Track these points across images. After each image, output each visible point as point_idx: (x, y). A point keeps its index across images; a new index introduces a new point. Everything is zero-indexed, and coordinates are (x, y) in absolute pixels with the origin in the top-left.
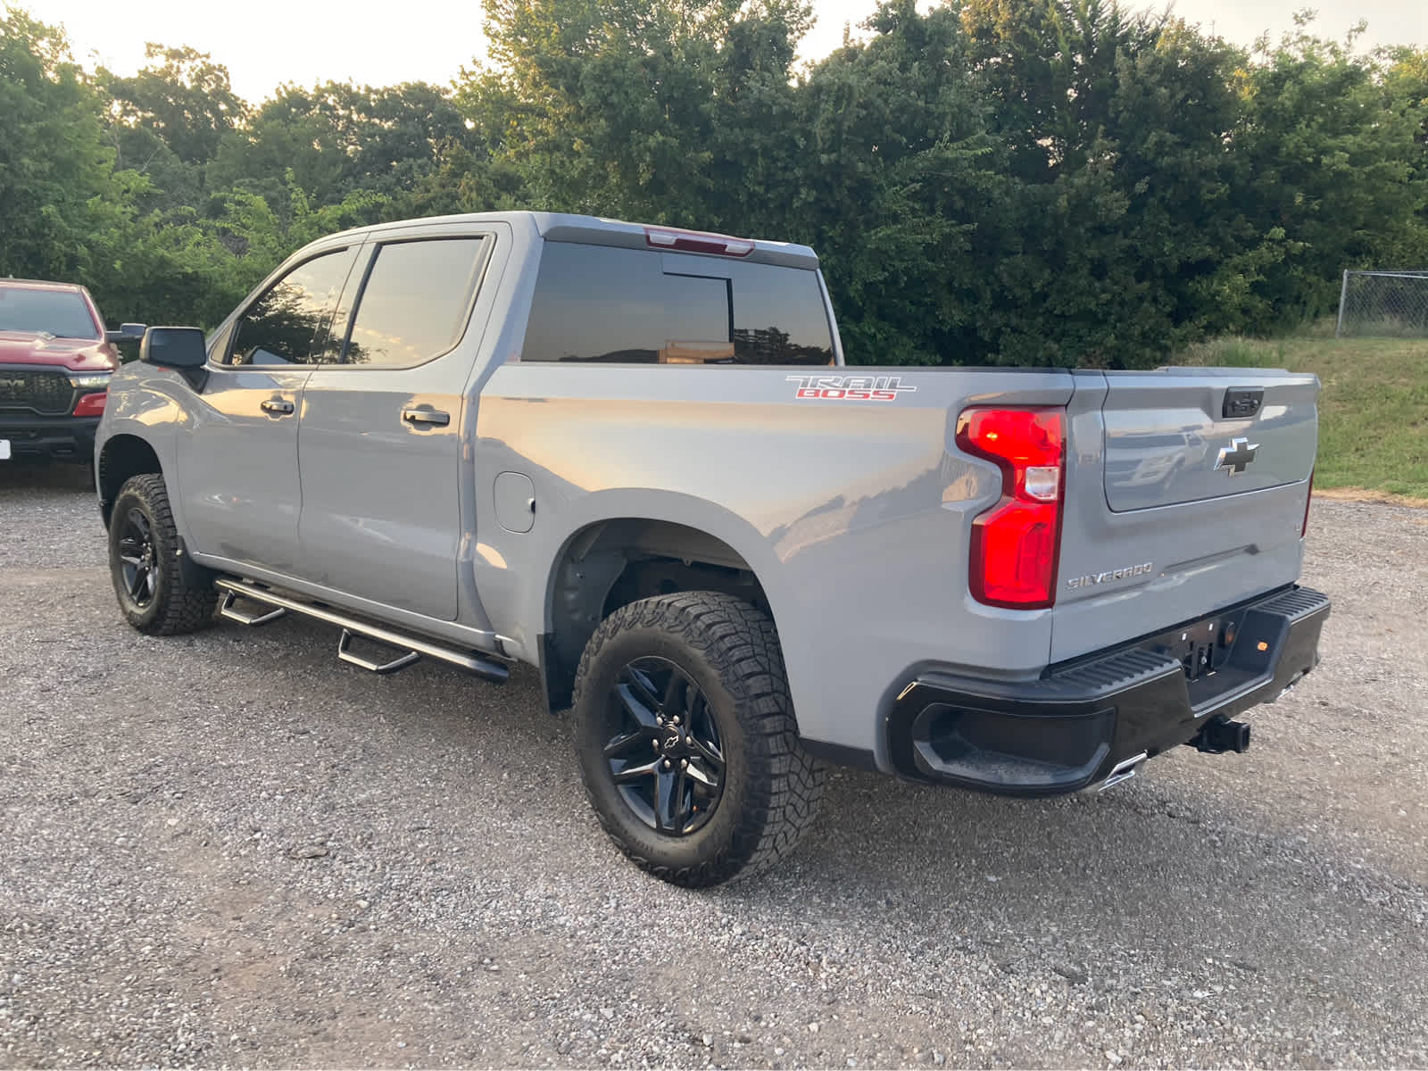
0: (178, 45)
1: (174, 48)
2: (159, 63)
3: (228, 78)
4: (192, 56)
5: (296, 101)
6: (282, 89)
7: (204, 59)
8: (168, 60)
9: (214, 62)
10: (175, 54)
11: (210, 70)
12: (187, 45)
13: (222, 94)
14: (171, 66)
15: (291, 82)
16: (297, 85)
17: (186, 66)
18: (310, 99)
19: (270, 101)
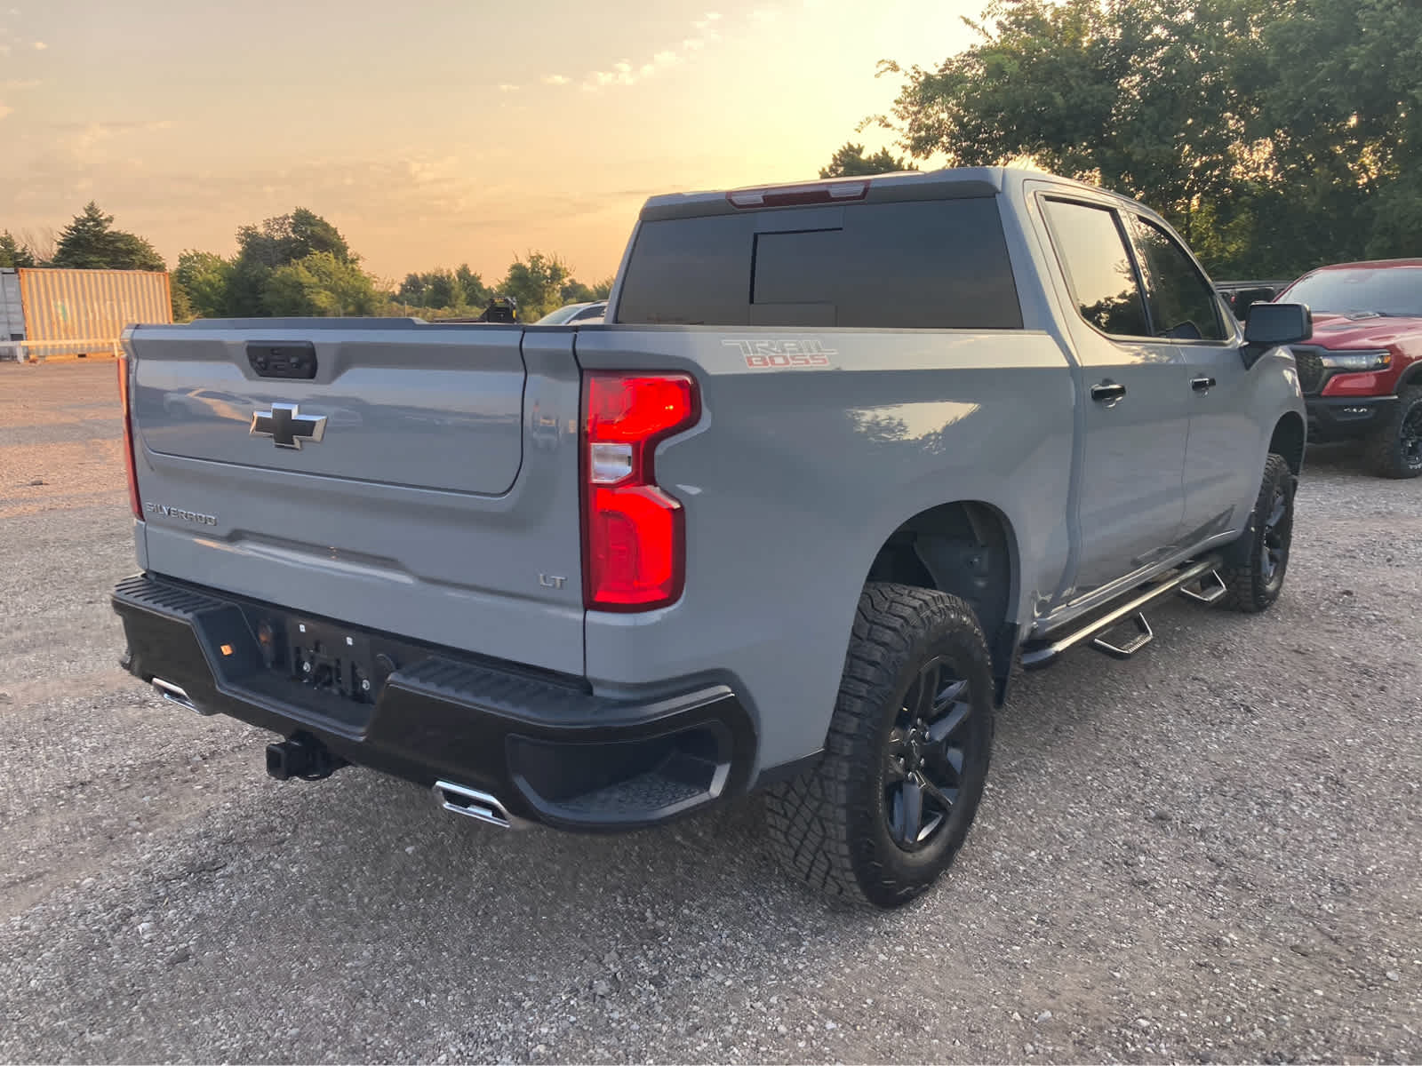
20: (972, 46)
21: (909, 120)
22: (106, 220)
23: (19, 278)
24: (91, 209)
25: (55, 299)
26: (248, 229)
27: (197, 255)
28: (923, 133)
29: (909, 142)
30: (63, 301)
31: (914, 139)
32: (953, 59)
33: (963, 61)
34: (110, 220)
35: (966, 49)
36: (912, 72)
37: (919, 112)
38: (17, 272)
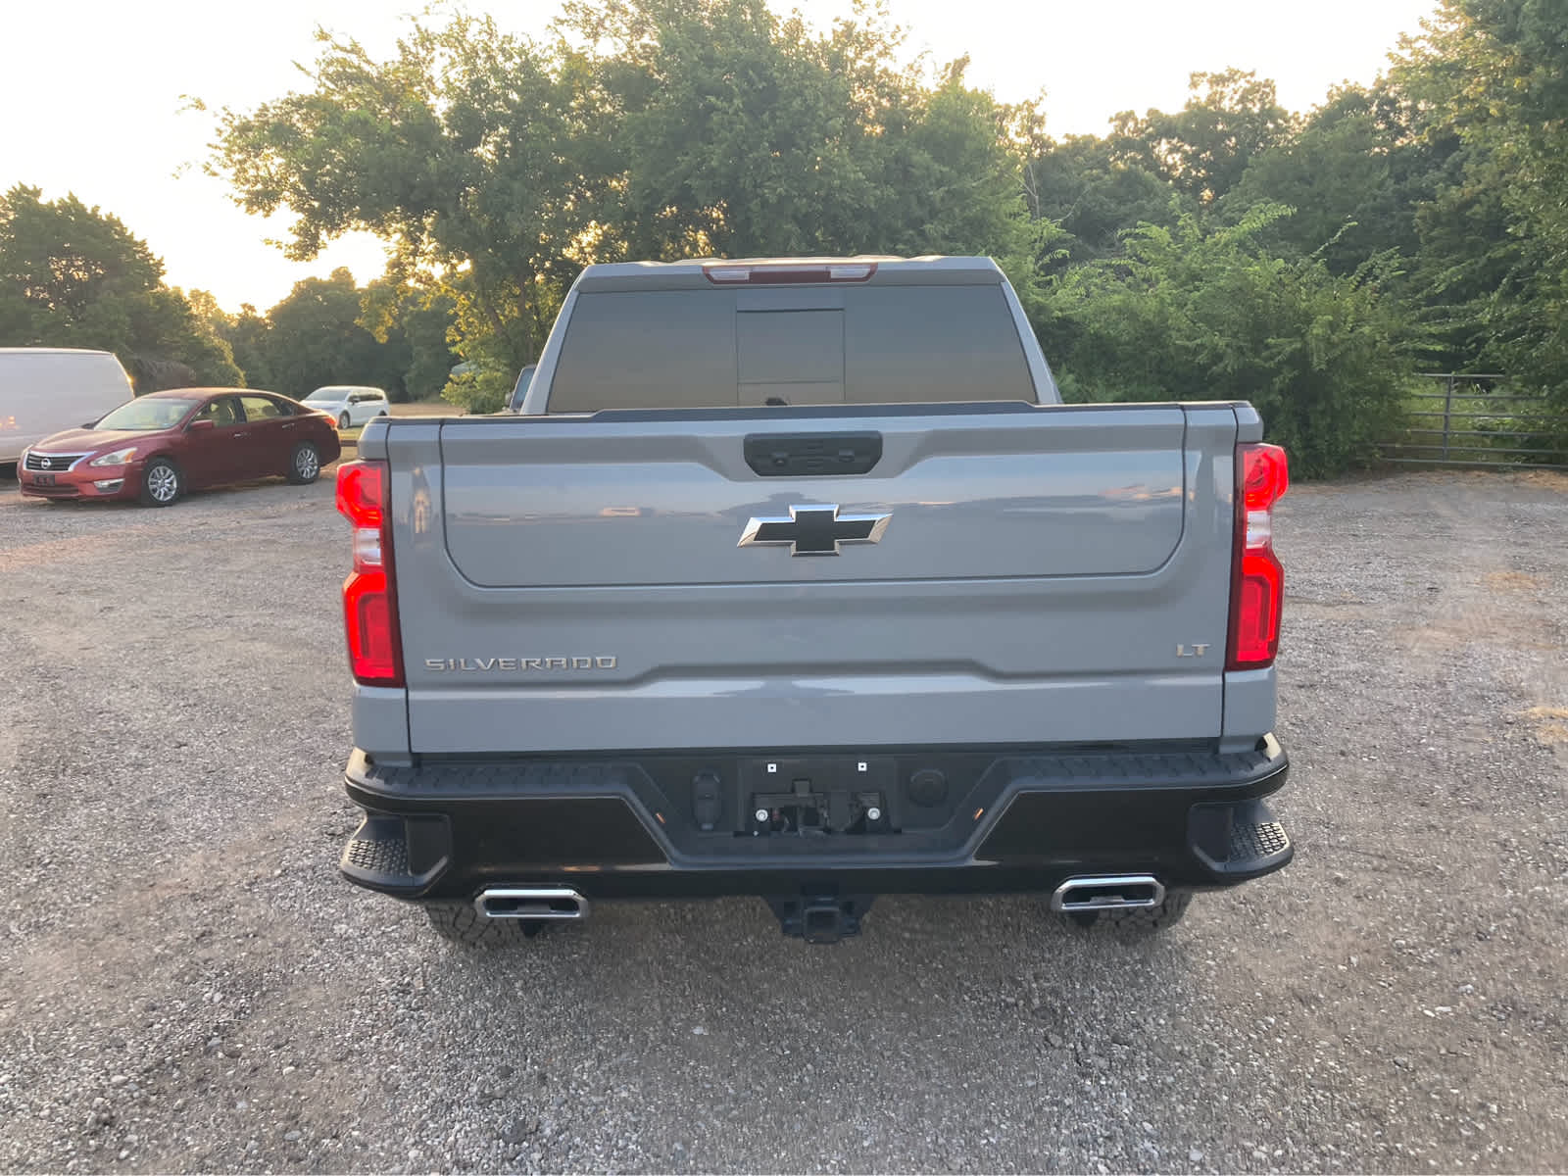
0: (1221, 70)
1: (1217, 73)
2: (1203, 92)
3: (1274, 93)
4: (1236, 77)
5: (1350, 102)
6: (1335, 92)
7: (1249, 78)
8: (1211, 88)
9: (1259, 78)
10: (1219, 80)
11: (1254, 89)
12: (1232, 67)
13: (1271, 113)
14: (1215, 93)
15: (1345, 82)
16: (1352, 83)
17: (1228, 90)
18: (1367, 95)
19: (1320, 109)
20: (290, 94)
21: (233, 170)
28: (259, 187)
29: (243, 196)
31: (248, 192)
32: (268, 105)
33: (281, 108)
35: (284, 96)
36: (223, 114)
37: (245, 161)
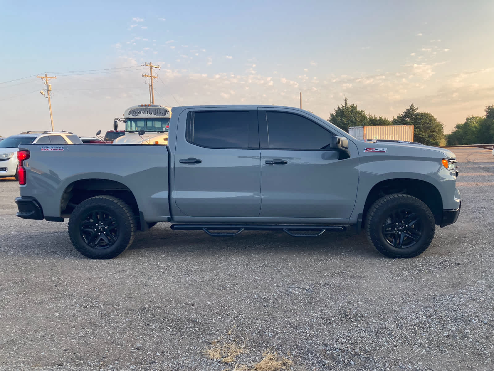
22: (416, 109)
23: (364, 129)
24: (412, 106)
25: (374, 135)
26: (490, 106)
27: (474, 117)
30: (376, 135)
34: (417, 109)
38: (363, 127)
